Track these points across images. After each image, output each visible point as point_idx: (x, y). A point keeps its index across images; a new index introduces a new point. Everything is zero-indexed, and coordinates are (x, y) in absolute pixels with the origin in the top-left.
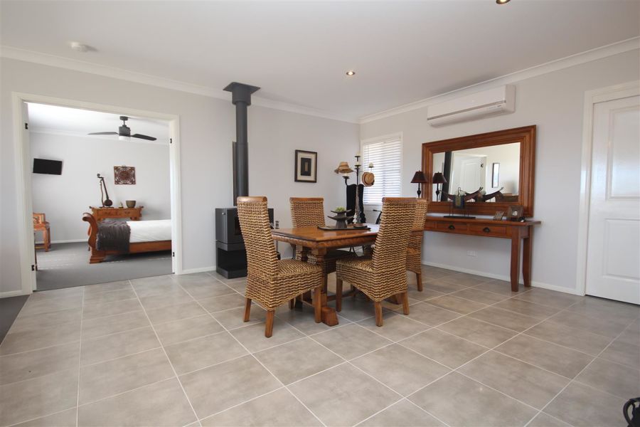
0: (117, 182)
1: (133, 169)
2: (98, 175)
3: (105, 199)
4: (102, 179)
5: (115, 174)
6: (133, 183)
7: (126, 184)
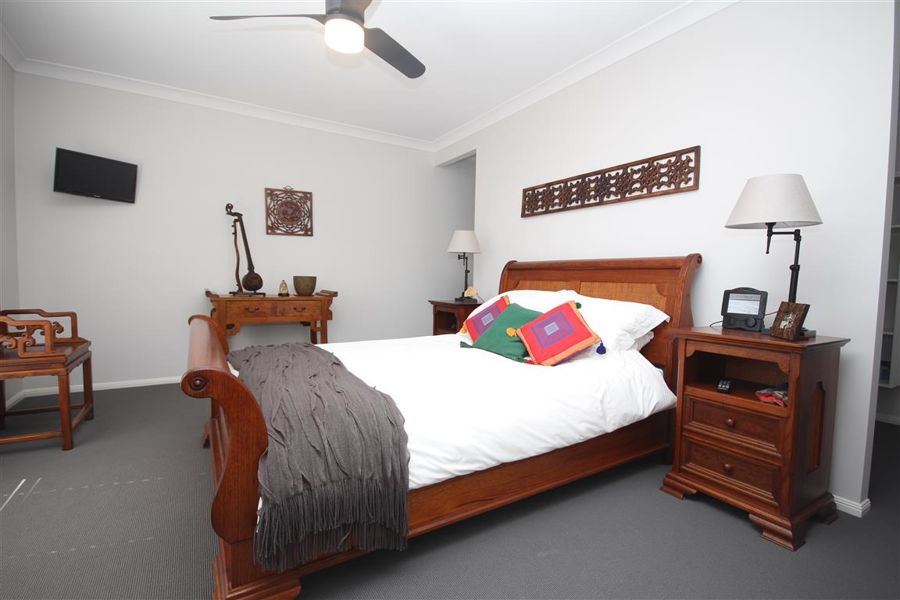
0: (271, 230)
1: (307, 197)
2: (229, 207)
3: (244, 271)
4: (239, 217)
5: (268, 209)
6: (308, 232)
7: (293, 234)
